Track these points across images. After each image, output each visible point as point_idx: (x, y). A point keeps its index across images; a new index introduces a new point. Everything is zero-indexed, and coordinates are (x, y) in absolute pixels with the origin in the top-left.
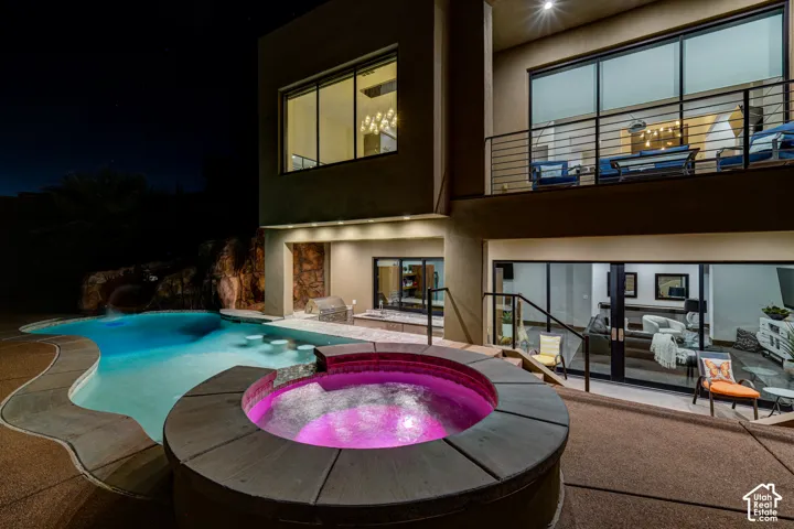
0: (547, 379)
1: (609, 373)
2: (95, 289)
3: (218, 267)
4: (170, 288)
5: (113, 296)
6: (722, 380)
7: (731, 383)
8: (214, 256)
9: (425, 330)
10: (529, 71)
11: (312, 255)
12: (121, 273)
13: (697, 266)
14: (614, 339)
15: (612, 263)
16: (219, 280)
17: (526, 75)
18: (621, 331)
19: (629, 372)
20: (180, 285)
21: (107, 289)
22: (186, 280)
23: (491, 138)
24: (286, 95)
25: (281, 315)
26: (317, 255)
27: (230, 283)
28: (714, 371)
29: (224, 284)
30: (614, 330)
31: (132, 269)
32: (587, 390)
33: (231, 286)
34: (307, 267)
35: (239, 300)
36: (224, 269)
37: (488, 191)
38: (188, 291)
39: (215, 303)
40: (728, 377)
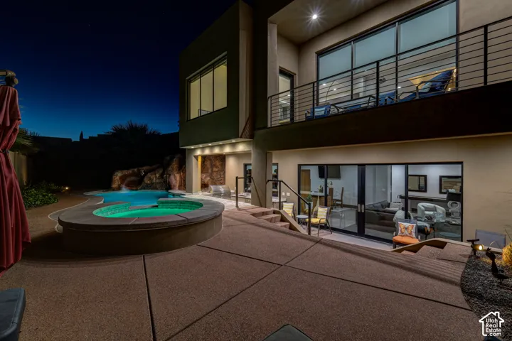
0: (292, 227)
1: (356, 232)
2: (118, 178)
3: (170, 169)
4: (150, 179)
5: (126, 182)
6: (407, 236)
7: (412, 237)
8: (169, 164)
9: (235, 198)
10: (316, 53)
11: (218, 163)
12: (130, 171)
13: (404, 166)
14: (359, 211)
15: (359, 165)
16: (170, 175)
17: (315, 56)
18: (363, 206)
19: (368, 231)
20: (155, 177)
21: (123, 179)
22: (158, 175)
23: (271, 97)
24: (190, 81)
25: (190, 191)
26: (221, 163)
27: (175, 177)
28: (403, 230)
29: (172, 177)
30: (359, 205)
31: (136, 170)
32: (309, 234)
33: (175, 179)
34: (215, 169)
35: (179, 186)
36: (173, 169)
37: (269, 126)
38: (158, 181)
39: (168, 187)
40: (411, 234)
